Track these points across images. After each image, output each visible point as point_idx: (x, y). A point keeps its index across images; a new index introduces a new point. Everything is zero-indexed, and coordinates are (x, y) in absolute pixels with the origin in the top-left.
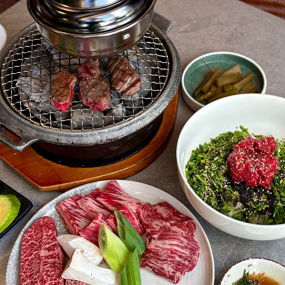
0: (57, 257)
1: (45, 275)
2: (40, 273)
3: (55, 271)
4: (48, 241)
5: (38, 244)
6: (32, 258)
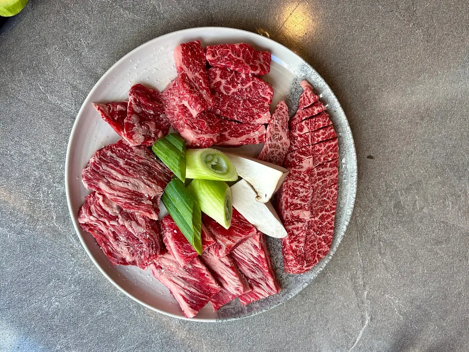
0: (289, 204)
1: (306, 182)
2: (312, 186)
3: (293, 184)
4: (299, 232)
5: (312, 231)
6: (321, 212)
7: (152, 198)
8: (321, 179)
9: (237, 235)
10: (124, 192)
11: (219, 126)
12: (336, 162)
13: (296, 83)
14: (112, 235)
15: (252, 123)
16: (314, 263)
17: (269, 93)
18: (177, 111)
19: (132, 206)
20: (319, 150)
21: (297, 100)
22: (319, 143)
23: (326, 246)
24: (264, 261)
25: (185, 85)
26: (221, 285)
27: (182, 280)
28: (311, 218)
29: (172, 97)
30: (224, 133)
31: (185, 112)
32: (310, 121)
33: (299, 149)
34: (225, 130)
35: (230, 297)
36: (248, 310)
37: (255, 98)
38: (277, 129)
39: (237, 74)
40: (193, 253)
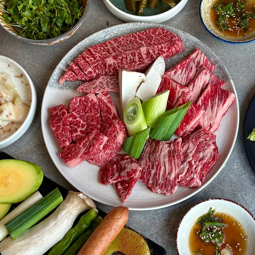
0: (141, 62)
1: (123, 57)
2: (124, 52)
3: (127, 64)
4: (156, 50)
5: (152, 43)
6: (137, 41)
7: (169, 145)
8: (117, 49)
9: (172, 86)
10: (171, 162)
11: (108, 122)
12: (103, 44)
13: (62, 88)
14: (201, 162)
15: (98, 103)
16: (172, 34)
17: (76, 100)
18: (108, 151)
19: (178, 154)
20: (100, 57)
21: (72, 83)
22: (95, 59)
23: (158, 31)
24: (182, 64)
25: (91, 150)
26: (207, 85)
27: (213, 109)
28: (144, 46)
29: (101, 158)
30: (111, 118)
31: (107, 145)
32: (83, 69)
33: (103, 69)
34: (109, 118)
35: (213, 76)
36: (217, 63)
37: (82, 107)
38: (96, 86)
39: (71, 123)
40: (193, 107)
